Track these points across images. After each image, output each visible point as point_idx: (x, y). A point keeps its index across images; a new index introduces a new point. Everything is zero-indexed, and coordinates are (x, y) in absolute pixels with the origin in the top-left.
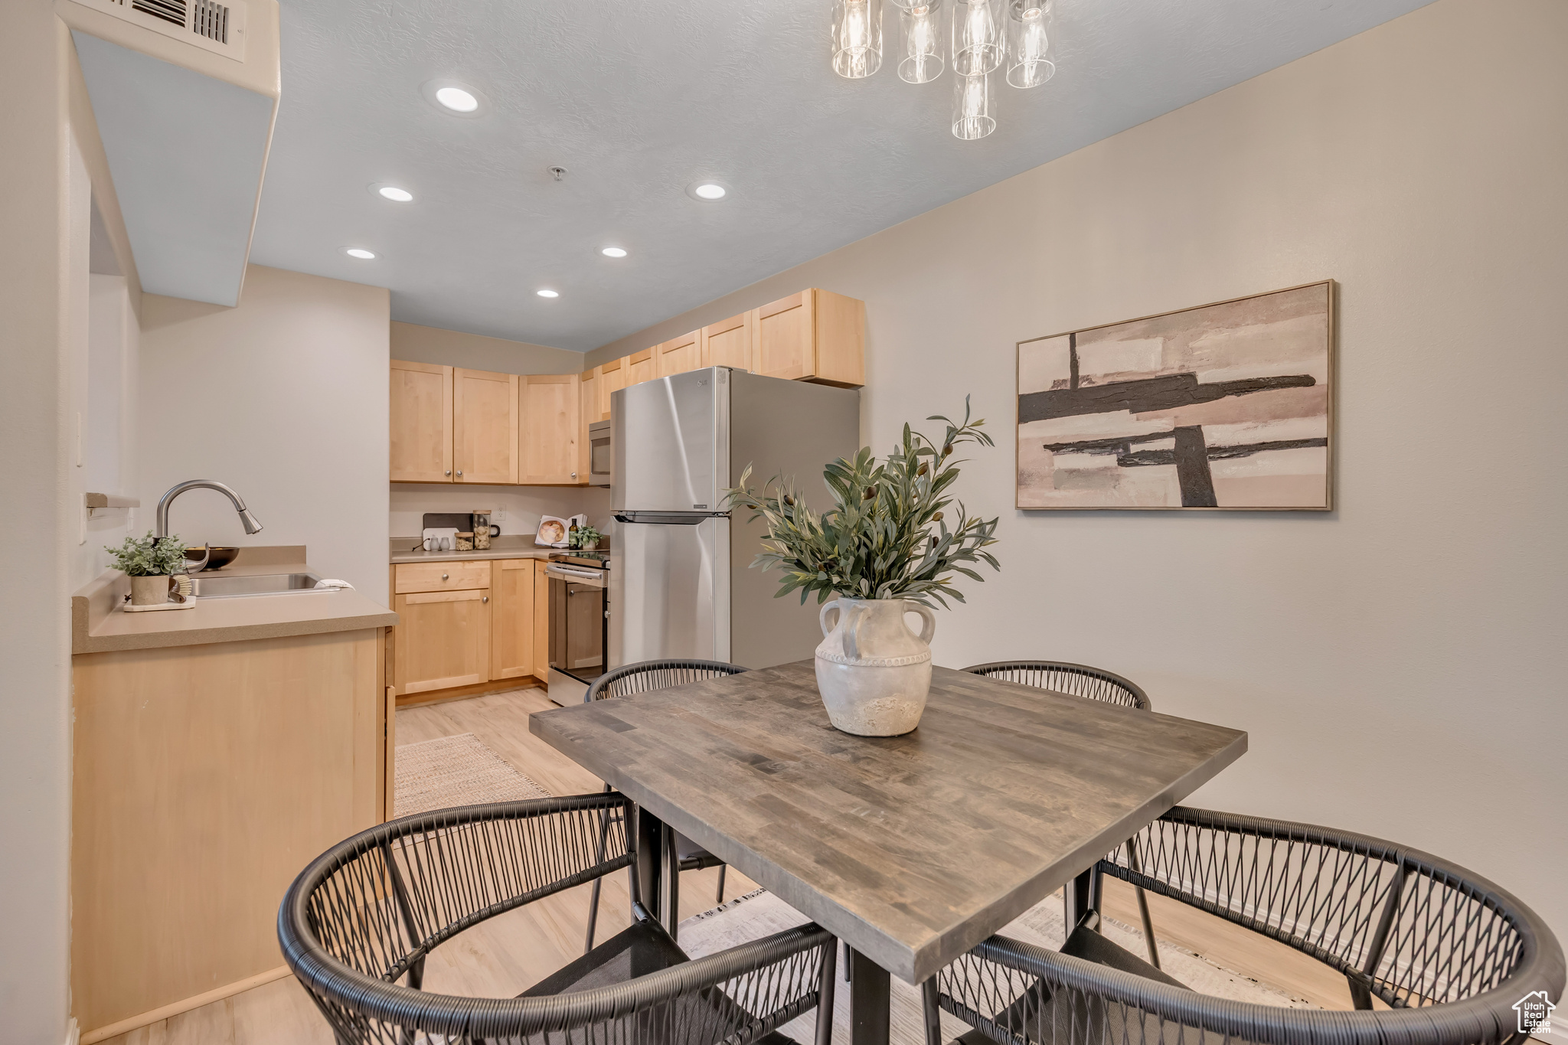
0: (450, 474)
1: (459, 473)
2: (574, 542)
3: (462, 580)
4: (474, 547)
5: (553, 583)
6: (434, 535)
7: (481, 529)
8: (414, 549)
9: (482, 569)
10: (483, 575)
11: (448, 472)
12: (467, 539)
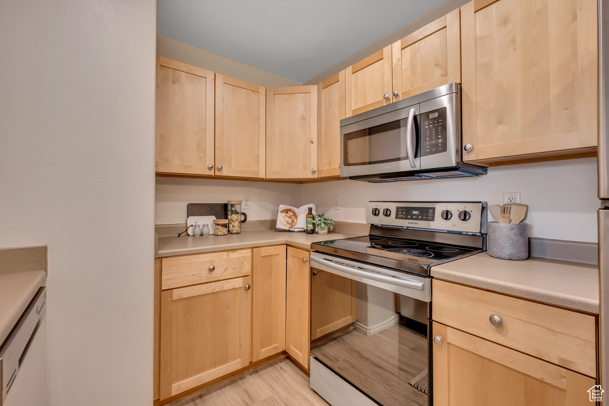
0: (212, 168)
1: (220, 167)
2: (311, 227)
3: (227, 269)
4: (229, 231)
5: (314, 273)
6: (196, 223)
7: (234, 217)
8: (180, 234)
9: (244, 257)
10: (245, 263)
11: (210, 166)
12: (225, 226)
